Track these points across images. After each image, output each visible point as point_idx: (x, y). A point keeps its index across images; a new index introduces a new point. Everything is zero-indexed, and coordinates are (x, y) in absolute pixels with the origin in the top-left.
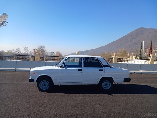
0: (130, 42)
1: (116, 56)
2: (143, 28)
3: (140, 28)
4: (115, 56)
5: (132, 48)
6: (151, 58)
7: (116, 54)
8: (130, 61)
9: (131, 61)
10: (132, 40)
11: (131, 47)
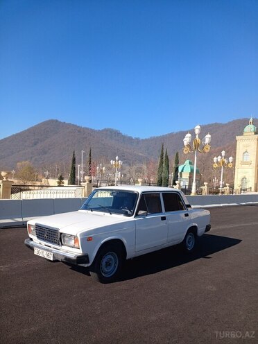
0: (32, 146)
1: (7, 178)
2: (57, 121)
3: (52, 121)
4: (5, 180)
5: (36, 160)
6: (86, 183)
7: (8, 173)
8: (43, 191)
9: (45, 191)
10: (35, 144)
11: (33, 159)
